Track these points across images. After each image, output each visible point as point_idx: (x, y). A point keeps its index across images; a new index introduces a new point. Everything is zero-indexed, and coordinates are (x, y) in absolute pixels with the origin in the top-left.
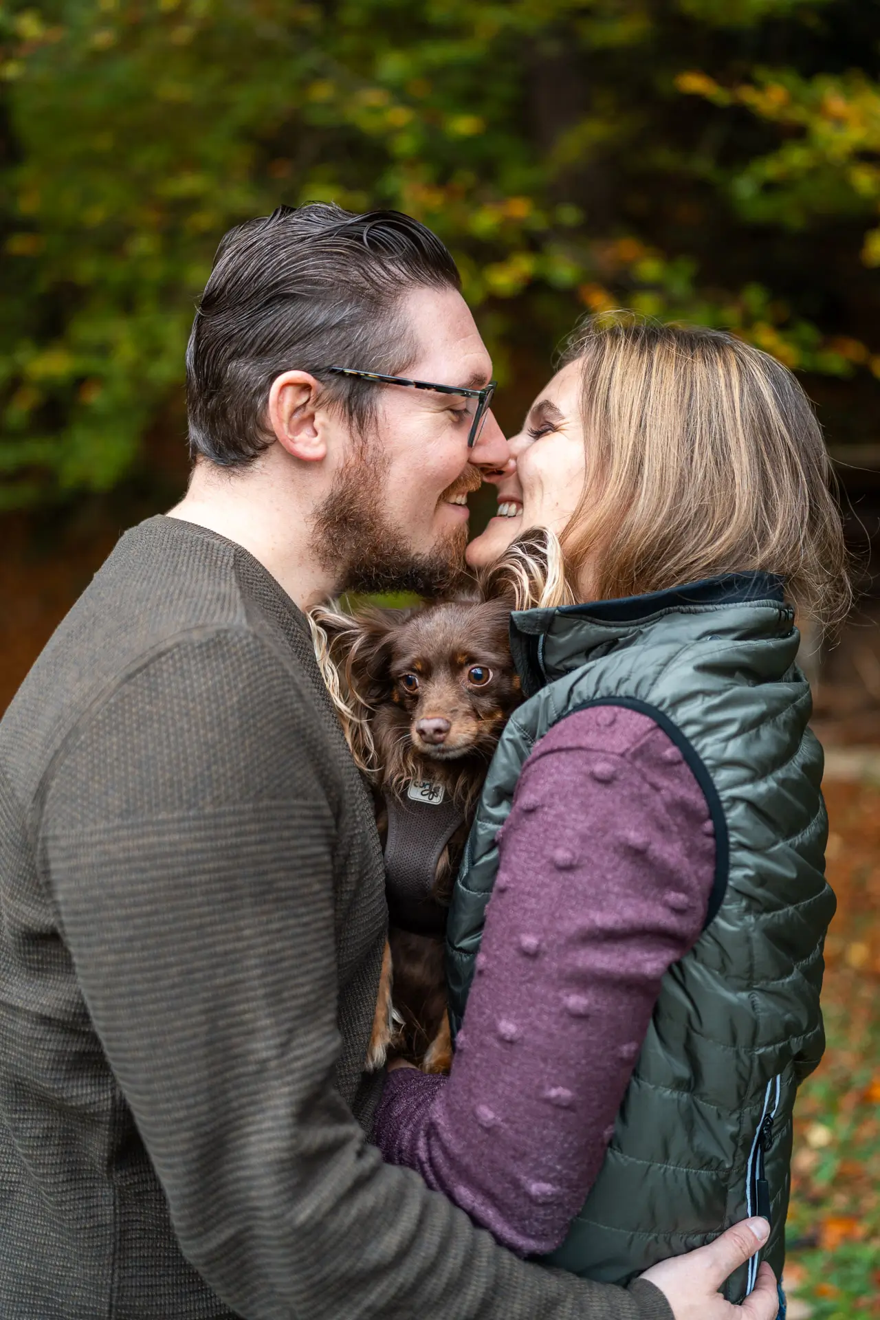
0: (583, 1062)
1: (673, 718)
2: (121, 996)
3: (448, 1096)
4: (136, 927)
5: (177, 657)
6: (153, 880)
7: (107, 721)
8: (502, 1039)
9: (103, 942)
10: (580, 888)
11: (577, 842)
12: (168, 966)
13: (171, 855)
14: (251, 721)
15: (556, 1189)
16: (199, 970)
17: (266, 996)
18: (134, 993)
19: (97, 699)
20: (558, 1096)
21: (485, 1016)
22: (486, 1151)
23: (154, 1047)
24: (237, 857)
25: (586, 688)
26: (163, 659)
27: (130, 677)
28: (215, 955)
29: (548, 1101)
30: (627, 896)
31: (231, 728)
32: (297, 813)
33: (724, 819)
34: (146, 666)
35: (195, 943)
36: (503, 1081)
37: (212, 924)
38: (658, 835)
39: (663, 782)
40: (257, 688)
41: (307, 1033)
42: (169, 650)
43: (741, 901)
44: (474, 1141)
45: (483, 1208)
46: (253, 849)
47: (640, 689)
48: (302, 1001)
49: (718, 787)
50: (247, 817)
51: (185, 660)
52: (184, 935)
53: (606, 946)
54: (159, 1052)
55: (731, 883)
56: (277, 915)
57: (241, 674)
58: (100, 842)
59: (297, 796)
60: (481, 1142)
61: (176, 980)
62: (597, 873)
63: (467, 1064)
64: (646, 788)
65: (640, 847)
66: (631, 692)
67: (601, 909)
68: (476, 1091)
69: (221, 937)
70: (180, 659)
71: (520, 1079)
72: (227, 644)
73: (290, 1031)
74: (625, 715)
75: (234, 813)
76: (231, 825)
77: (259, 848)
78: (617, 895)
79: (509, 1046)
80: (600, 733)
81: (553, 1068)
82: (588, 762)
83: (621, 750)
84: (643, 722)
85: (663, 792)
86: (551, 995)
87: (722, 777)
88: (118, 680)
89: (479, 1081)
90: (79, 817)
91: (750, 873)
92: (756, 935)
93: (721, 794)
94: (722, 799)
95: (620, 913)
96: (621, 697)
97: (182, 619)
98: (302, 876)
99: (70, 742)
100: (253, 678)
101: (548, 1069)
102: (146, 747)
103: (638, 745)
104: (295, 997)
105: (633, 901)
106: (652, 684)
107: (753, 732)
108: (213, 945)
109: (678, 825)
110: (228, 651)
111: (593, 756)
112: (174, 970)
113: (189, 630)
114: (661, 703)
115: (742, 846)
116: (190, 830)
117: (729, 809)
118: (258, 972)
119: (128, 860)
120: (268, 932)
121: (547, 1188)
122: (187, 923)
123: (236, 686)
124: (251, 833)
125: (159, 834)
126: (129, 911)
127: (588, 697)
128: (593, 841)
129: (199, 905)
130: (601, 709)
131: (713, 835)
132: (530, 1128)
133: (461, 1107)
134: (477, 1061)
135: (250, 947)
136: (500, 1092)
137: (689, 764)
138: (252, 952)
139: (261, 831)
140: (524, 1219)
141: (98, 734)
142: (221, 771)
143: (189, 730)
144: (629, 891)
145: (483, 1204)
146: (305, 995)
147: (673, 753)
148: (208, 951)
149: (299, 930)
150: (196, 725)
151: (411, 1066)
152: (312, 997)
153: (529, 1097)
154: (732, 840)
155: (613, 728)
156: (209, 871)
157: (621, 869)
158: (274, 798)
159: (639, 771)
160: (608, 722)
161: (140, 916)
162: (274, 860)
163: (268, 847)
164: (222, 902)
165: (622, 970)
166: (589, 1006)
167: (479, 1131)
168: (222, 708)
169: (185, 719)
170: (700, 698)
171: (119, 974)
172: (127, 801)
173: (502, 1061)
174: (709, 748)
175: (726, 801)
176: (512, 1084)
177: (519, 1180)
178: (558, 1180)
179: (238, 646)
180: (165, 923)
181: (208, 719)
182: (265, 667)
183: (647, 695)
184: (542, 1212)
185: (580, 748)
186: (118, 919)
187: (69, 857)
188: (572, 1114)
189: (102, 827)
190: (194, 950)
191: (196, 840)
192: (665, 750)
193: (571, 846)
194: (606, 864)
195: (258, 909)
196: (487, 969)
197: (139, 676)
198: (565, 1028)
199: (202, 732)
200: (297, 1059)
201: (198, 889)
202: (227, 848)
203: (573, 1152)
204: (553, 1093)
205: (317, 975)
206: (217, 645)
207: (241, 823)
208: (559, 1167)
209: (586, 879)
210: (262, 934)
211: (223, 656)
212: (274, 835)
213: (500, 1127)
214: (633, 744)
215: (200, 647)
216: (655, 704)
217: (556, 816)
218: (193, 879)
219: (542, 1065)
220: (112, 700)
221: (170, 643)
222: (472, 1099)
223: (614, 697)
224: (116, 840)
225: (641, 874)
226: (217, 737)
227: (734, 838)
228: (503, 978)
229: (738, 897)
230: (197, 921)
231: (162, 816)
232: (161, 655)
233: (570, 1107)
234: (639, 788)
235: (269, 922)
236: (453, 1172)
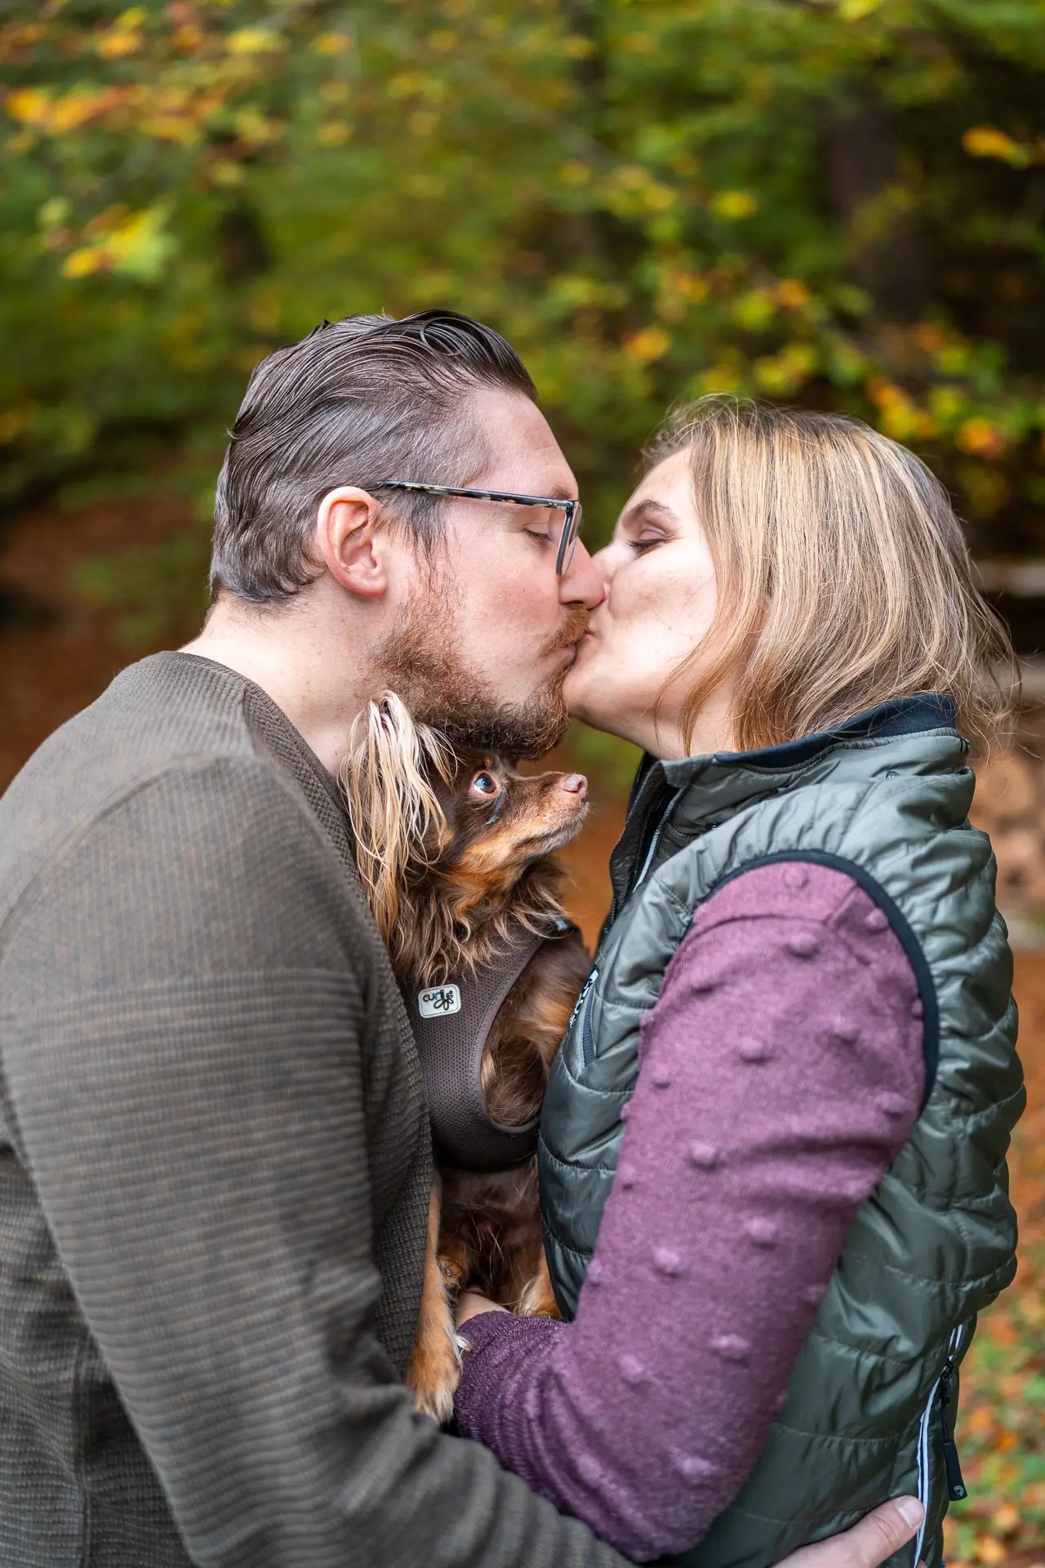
0: (764, 1303)
1: (873, 873)
2: (96, 1219)
3: (575, 1341)
4: (114, 1128)
5: (165, 789)
6: (137, 1066)
7: (77, 868)
8: (660, 1271)
9: (71, 1148)
10: (773, 1085)
11: (769, 1027)
12: (155, 1177)
13: (160, 1034)
14: (260, 868)
15: (715, 1468)
16: (197, 1182)
17: (283, 1218)
18: (112, 1215)
19: (63, 843)
20: (730, 1348)
21: (636, 1242)
22: (630, 1414)
23: (141, 1283)
24: (245, 1037)
25: (755, 838)
26: (148, 791)
27: (105, 814)
28: (218, 1163)
29: (716, 1352)
30: (829, 1098)
31: (234, 875)
32: (318, 984)
33: (935, 998)
34: (126, 800)
35: (192, 1148)
36: (658, 1324)
37: (212, 1124)
38: (869, 1020)
39: (871, 954)
40: (267, 828)
41: (332, 1267)
42: (156, 780)
43: (949, 1100)
44: (615, 1401)
45: (613, 1486)
46: (262, 1028)
47: (828, 839)
48: (326, 1226)
49: (929, 958)
50: (256, 987)
51: (175, 792)
52: (177, 1137)
53: (803, 1157)
54: (149, 1289)
55: (940, 1078)
56: (297, 1114)
57: (246, 809)
58: (69, 1020)
59: (318, 965)
60: (622, 1402)
61: (167, 1195)
62: (794, 1068)
63: (608, 1302)
64: (853, 963)
65: (849, 1037)
66: (818, 845)
67: (799, 1113)
68: (619, 1336)
69: (224, 1141)
70: (170, 791)
71: (682, 1323)
72: (229, 774)
73: (311, 1264)
74: (817, 872)
75: (240, 982)
76: (236, 998)
77: (272, 1026)
78: (818, 1096)
79: (668, 1279)
80: (792, 897)
81: (726, 1309)
82: (781, 932)
83: (822, 917)
84: (840, 883)
85: (874, 966)
86: (729, 1217)
87: (933, 945)
88: (91, 818)
89: (624, 1324)
90: (42, 990)
91: (965, 1065)
92: (964, 1144)
93: (932, 966)
94: (934, 972)
95: (822, 1118)
96: (804, 851)
97: (173, 745)
98: (329, 1066)
99: (29, 897)
100: (261, 816)
101: (719, 1311)
102: (126, 899)
103: (841, 910)
104: (318, 1221)
105: (836, 1104)
106: (844, 833)
107: (962, 889)
108: (216, 1150)
109: (892, 1007)
110: (231, 782)
111: (787, 925)
112: (164, 1182)
113: (181, 758)
114: (858, 856)
115: (954, 1033)
116: (184, 1003)
117: (941, 985)
118: (269, 1187)
119: (104, 1041)
120: (285, 1136)
121: (704, 1466)
122: (181, 1122)
123: (240, 825)
124: (262, 1008)
125: (144, 1007)
126: (105, 1107)
127: (761, 852)
128: (790, 1027)
129: (196, 1099)
130: (784, 866)
131: (923, 1018)
132: (691, 1386)
133: (597, 1356)
134: (621, 1298)
135: (261, 1155)
136: (653, 1337)
137: (895, 931)
138: (264, 1161)
139: (274, 1006)
140: (669, 1505)
141: (65, 885)
142: (223, 928)
143: (181, 878)
144: (833, 1092)
145: (613, 1481)
146: (332, 1218)
147: (877, 919)
148: (208, 1158)
149: (325, 1135)
150: (190, 872)
151: (498, 1308)
152: (341, 1222)
153: (691, 1346)
154: (943, 1024)
155: (806, 891)
156: (210, 1056)
157: (823, 1063)
158: (289, 964)
159: (844, 942)
160: (800, 882)
161: (121, 1113)
162: (293, 1044)
163: (284, 1026)
164: (227, 1095)
165: (821, 1188)
166: (776, 1234)
167: (621, 1387)
168: (223, 851)
169: (176, 864)
170: (904, 846)
171: (93, 1188)
172: (104, 968)
173: (658, 1299)
174: (917, 910)
175: (939, 976)
176: (670, 1329)
177: (669, 1453)
178: (716, 1457)
179: (243, 778)
180: (151, 1121)
181: (205, 864)
182: (277, 804)
183: (839, 846)
184: (693, 1498)
185: (771, 916)
186: (93, 1117)
187: (29, 1041)
188: (745, 1371)
189: (72, 1000)
190: (190, 1156)
191: (192, 1015)
192: (867, 914)
193: (761, 1033)
194: (805, 1056)
195: (273, 1106)
196: (638, 1183)
197: (118, 812)
198: (745, 1259)
199: (197, 879)
200: (324, 1298)
201: (195, 1078)
202: (231, 1026)
203: (742, 1420)
204: (724, 1342)
205: (349, 1192)
206: (217, 773)
207: (249, 995)
208: (722, 1439)
209: (780, 1074)
210: (276, 1138)
211: (224, 788)
212: (291, 1011)
213: (650, 1384)
214: (836, 909)
215: (194, 776)
216: (850, 857)
217: (742, 996)
218: (188, 1065)
219: (711, 1305)
220: (83, 843)
221: (156, 772)
222: (614, 1346)
223: (796, 851)
224: (91, 1016)
225: (846, 1070)
226: (217, 887)
227: (946, 1022)
228: (663, 1194)
229: (947, 1094)
230: (194, 1120)
231: (149, 985)
232: (145, 785)
233: (743, 1361)
234: (846, 962)
235: (286, 1123)
236: (580, 1437)
